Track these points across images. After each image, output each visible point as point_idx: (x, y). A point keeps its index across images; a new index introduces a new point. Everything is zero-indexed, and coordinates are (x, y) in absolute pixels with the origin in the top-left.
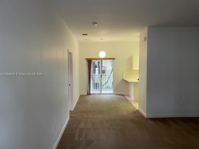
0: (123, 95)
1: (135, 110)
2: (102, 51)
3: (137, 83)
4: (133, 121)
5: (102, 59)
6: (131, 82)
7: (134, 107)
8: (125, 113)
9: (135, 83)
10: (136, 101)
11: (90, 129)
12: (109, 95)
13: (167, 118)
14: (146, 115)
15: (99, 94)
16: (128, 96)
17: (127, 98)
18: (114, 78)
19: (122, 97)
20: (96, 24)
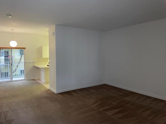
0: (34, 80)
1: (47, 89)
2: (13, 40)
3: (47, 68)
4: (46, 98)
5: (12, 48)
6: (42, 68)
7: (46, 88)
8: (38, 93)
9: (45, 68)
10: (47, 83)
11: (8, 111)
12: (20, 81)
13: (71, 91)
14: (56, 91)
15: (10, 82)
16: (39, 80)
17: (38, 81)
18: (25, 65)
19: (34, 81)
20: (11, 16)
